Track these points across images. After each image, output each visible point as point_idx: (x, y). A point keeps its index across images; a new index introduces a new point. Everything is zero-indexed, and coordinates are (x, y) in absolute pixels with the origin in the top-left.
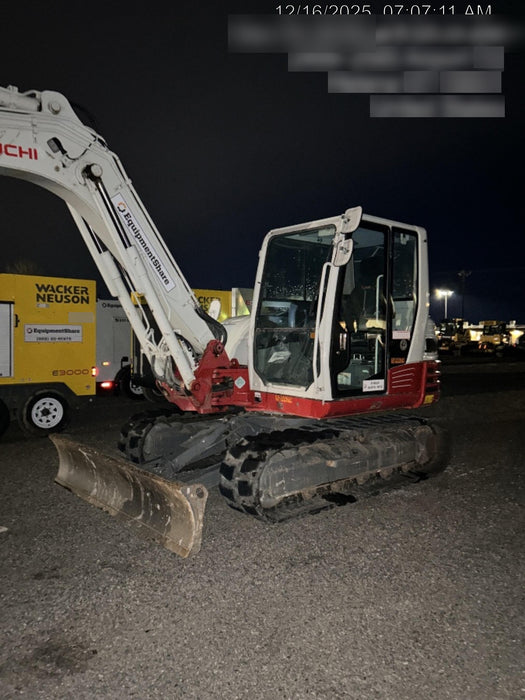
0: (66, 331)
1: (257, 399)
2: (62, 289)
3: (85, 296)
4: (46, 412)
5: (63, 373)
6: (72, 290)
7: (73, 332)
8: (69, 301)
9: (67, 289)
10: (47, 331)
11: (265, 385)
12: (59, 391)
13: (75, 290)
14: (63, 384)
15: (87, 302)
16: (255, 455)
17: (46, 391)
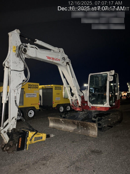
0: (34, 95)
1: (90, 108)
2: (33, 85)
3: (37, 87)
4: (30, 114)
5: (33, 104)
6: (35, 85)
7: (35, 95)
8: (34, 88)
9: (34, 85)
10: (30, 95)
11: (92, 105)
12: (33, 108)
13: (35, 86)
14: (34, 107)
15: (38, 88)
16: (100, 118)
17: (31, 108)
